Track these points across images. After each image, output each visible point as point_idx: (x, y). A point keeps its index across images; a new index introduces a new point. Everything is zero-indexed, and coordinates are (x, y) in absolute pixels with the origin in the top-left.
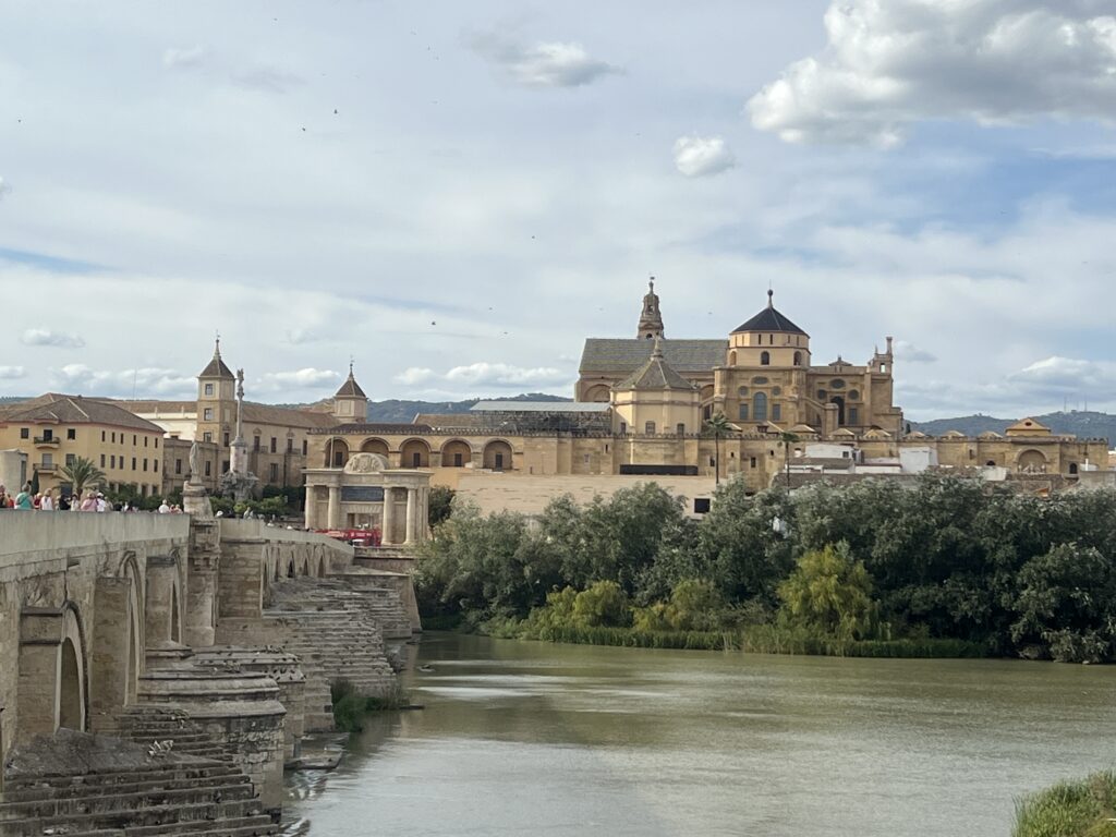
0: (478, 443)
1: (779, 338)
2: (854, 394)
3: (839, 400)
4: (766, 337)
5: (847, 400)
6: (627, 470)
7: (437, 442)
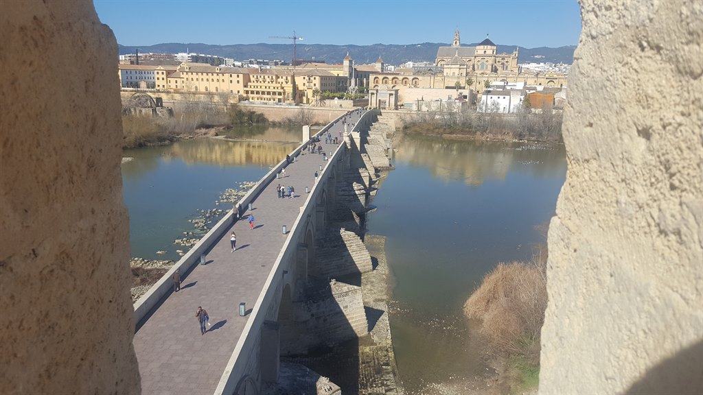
0: (411, 78)
1: (489, 47)
2: (507, 62)
3: (503, 64)
4: (486, 47)
5: (505, 63)
6: (447, 88)
7: (400, 78)
